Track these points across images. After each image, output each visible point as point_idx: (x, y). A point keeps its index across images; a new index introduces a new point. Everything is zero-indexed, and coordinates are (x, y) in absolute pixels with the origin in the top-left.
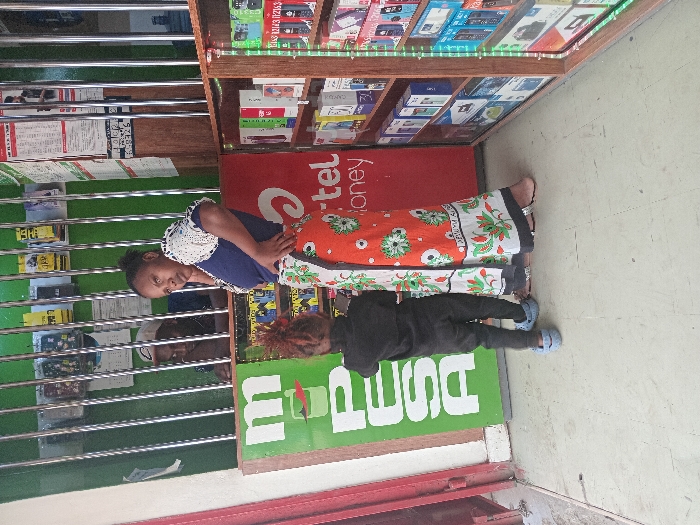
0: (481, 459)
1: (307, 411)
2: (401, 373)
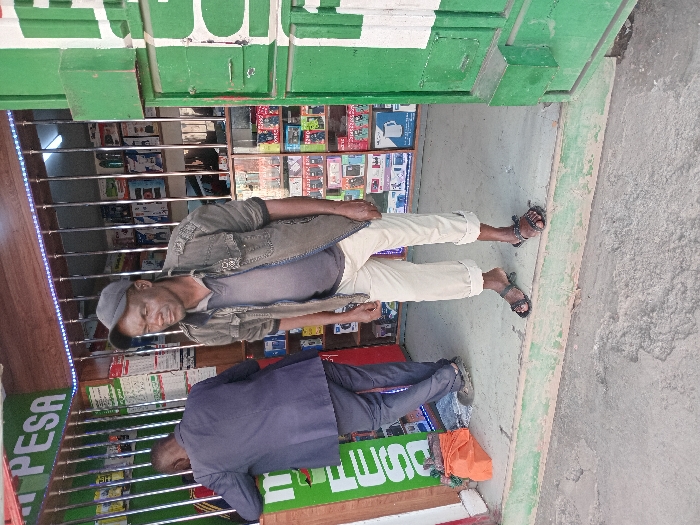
1: (311, 480)
2: (378, 453)
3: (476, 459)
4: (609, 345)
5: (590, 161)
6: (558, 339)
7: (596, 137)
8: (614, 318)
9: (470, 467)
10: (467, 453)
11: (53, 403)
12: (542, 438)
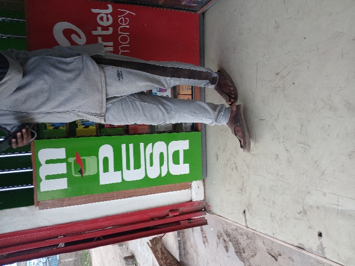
0: (188, 199)
1: (84, 171)
2: (145, 149)
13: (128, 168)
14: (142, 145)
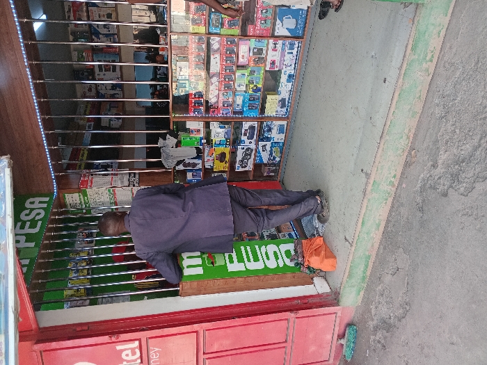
1: (215, 263)
2: (260, 249)
3: (327, 257)
4: (428, 185)
5: (432, 52)
6: (393, 180)
7: (439, 34)
8: (434, 166)
9: (322, 262)
10: (320, 252)
11: (40, 202)
12: (373, 246)
13: (249, 261)
14: (257, 247)
